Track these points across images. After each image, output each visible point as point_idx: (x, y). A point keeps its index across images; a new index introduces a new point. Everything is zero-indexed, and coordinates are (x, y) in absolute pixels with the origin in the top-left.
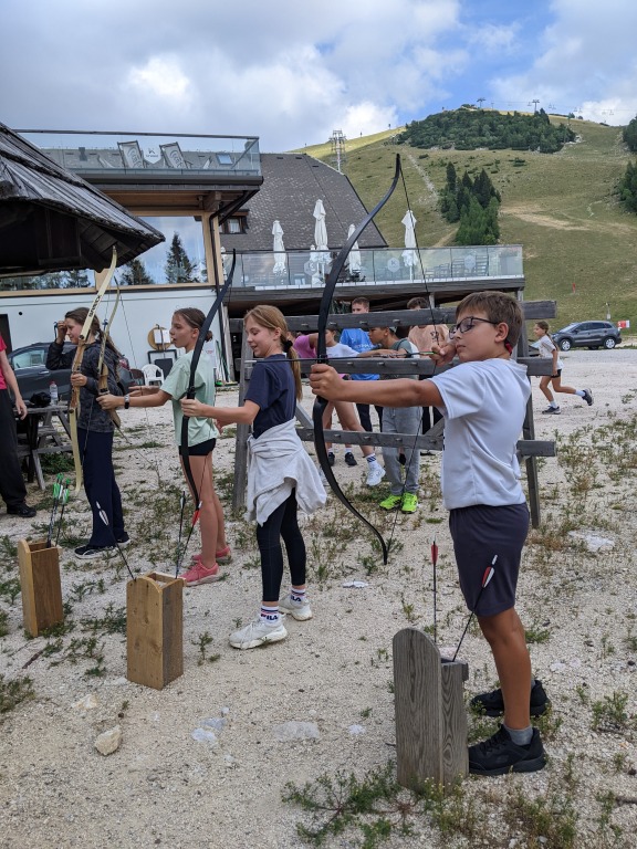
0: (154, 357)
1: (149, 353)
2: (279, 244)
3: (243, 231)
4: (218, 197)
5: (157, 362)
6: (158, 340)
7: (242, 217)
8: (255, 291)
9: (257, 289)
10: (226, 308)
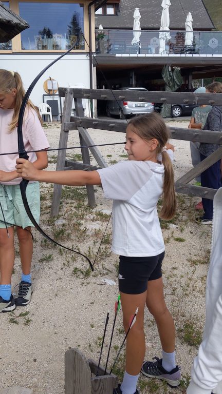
0: (48, 98)
1: (44, 95)
2: (137, 26)
3: (116, 14)
5: (48, 102)
6: (50, 88)
7: (116, 4)
8: (115, 57)
9: (117, 55)
10: (95, 68)
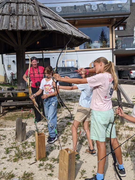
4: (115, 20)
7: (124, 25)
8: (125, 50)
9: (126, 49)
10: (115, 56)
